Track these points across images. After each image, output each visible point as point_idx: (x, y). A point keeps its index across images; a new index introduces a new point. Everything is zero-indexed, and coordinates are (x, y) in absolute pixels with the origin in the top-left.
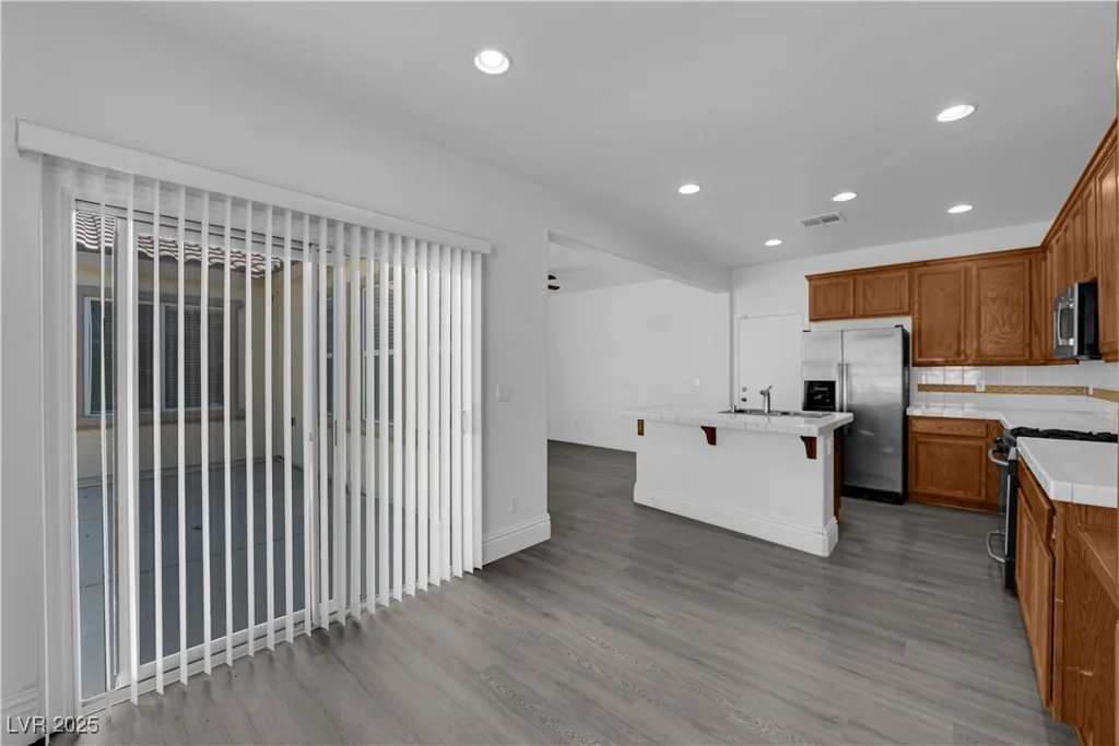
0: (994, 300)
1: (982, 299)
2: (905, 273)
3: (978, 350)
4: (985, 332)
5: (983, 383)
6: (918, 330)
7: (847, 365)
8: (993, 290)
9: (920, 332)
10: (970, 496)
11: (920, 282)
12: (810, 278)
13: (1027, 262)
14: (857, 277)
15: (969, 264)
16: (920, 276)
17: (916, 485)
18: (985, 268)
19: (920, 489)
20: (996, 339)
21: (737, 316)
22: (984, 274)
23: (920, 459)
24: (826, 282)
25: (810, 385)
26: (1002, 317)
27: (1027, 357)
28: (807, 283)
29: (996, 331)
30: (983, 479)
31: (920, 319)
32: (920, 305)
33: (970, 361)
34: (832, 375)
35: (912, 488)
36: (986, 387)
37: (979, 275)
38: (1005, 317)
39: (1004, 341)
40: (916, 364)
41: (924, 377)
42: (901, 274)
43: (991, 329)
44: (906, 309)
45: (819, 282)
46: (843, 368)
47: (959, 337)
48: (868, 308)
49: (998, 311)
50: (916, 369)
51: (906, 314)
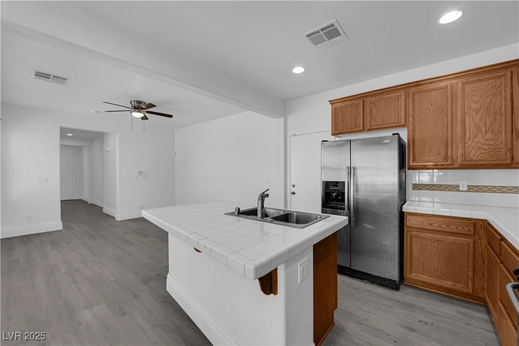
0: (477, 111)
1: (466, 111)
2: (402, 93)
3: (463, 155)
4: (469, 139)
5: (466, 184)
6: (412, 140)
7: (354, 168)
8: (476, 102)
9: (414, 141)
10: (459, 287)
11: (414, 99)
12: (332, 102)
13: (509, 73)
14: (365, 99)
15: (454, 81)
16: (414, 94)
17: (411, 273)
18: (468, 83)
19: (414, 276)
20: (479, 145)
21: (289, 134)
22: (468, 88)
23: (414, 250)
24: (343, 105)
25: (327, 185)
26: (485, 125)
27: (509, 161)
28: (330, 106)
29: (480, 138)
30: (470, 274)
31: (414, 130)
32: (414, 119)
33: (456, 165)
34: (342, 177)
35: (407, 275)
36: (468, 186)
37: (463, 90)
38: (488, 125)
39: (487, 147)
40: (411, 168)
41: (417, 179)
42: (399, 94)
43: (475, 137)
44: (403, 123)
45: (338, 105)
46: (351, 171)
47: (447, 144)
48: (374, 123)
49: (481, 120)
50: (411, 171)
51: (403, 126)
